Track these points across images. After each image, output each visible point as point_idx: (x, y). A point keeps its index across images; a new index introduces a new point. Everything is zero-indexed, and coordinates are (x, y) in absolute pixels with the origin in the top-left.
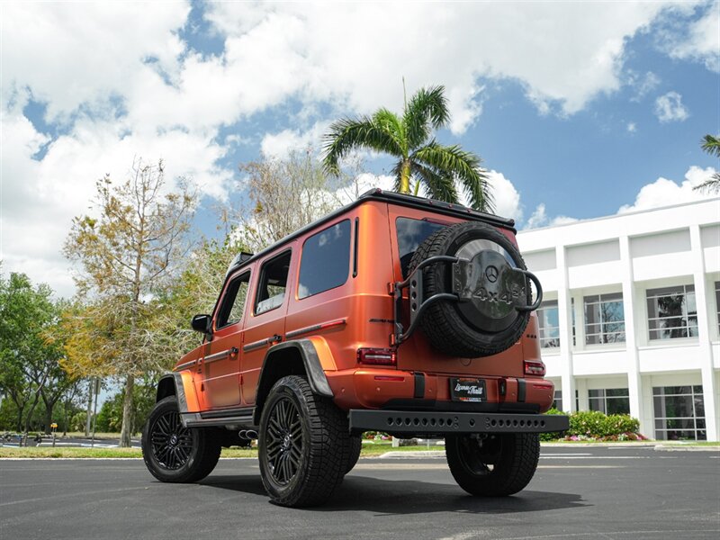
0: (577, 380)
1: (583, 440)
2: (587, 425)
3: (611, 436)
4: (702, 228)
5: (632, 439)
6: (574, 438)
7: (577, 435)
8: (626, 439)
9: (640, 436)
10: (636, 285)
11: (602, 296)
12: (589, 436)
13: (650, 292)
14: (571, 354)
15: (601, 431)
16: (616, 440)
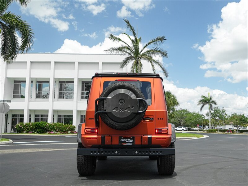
0: (54, 111)
1: (55, 133)
2: (57, 128)
3: (65, 132)
4: (103, 63)
5: (73, 133)
6: (52, 133)
7: (53, 131)
8: (70, 133)
9: (75, 132)
10: (79, 79)
11: (66, 81)
12: (57, 132)
13: (83, 82)
14: (53, 101)
15: (62, 130)
16: (67, 133)
